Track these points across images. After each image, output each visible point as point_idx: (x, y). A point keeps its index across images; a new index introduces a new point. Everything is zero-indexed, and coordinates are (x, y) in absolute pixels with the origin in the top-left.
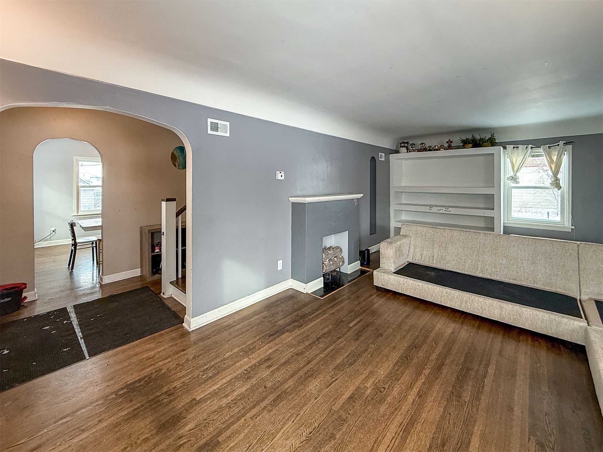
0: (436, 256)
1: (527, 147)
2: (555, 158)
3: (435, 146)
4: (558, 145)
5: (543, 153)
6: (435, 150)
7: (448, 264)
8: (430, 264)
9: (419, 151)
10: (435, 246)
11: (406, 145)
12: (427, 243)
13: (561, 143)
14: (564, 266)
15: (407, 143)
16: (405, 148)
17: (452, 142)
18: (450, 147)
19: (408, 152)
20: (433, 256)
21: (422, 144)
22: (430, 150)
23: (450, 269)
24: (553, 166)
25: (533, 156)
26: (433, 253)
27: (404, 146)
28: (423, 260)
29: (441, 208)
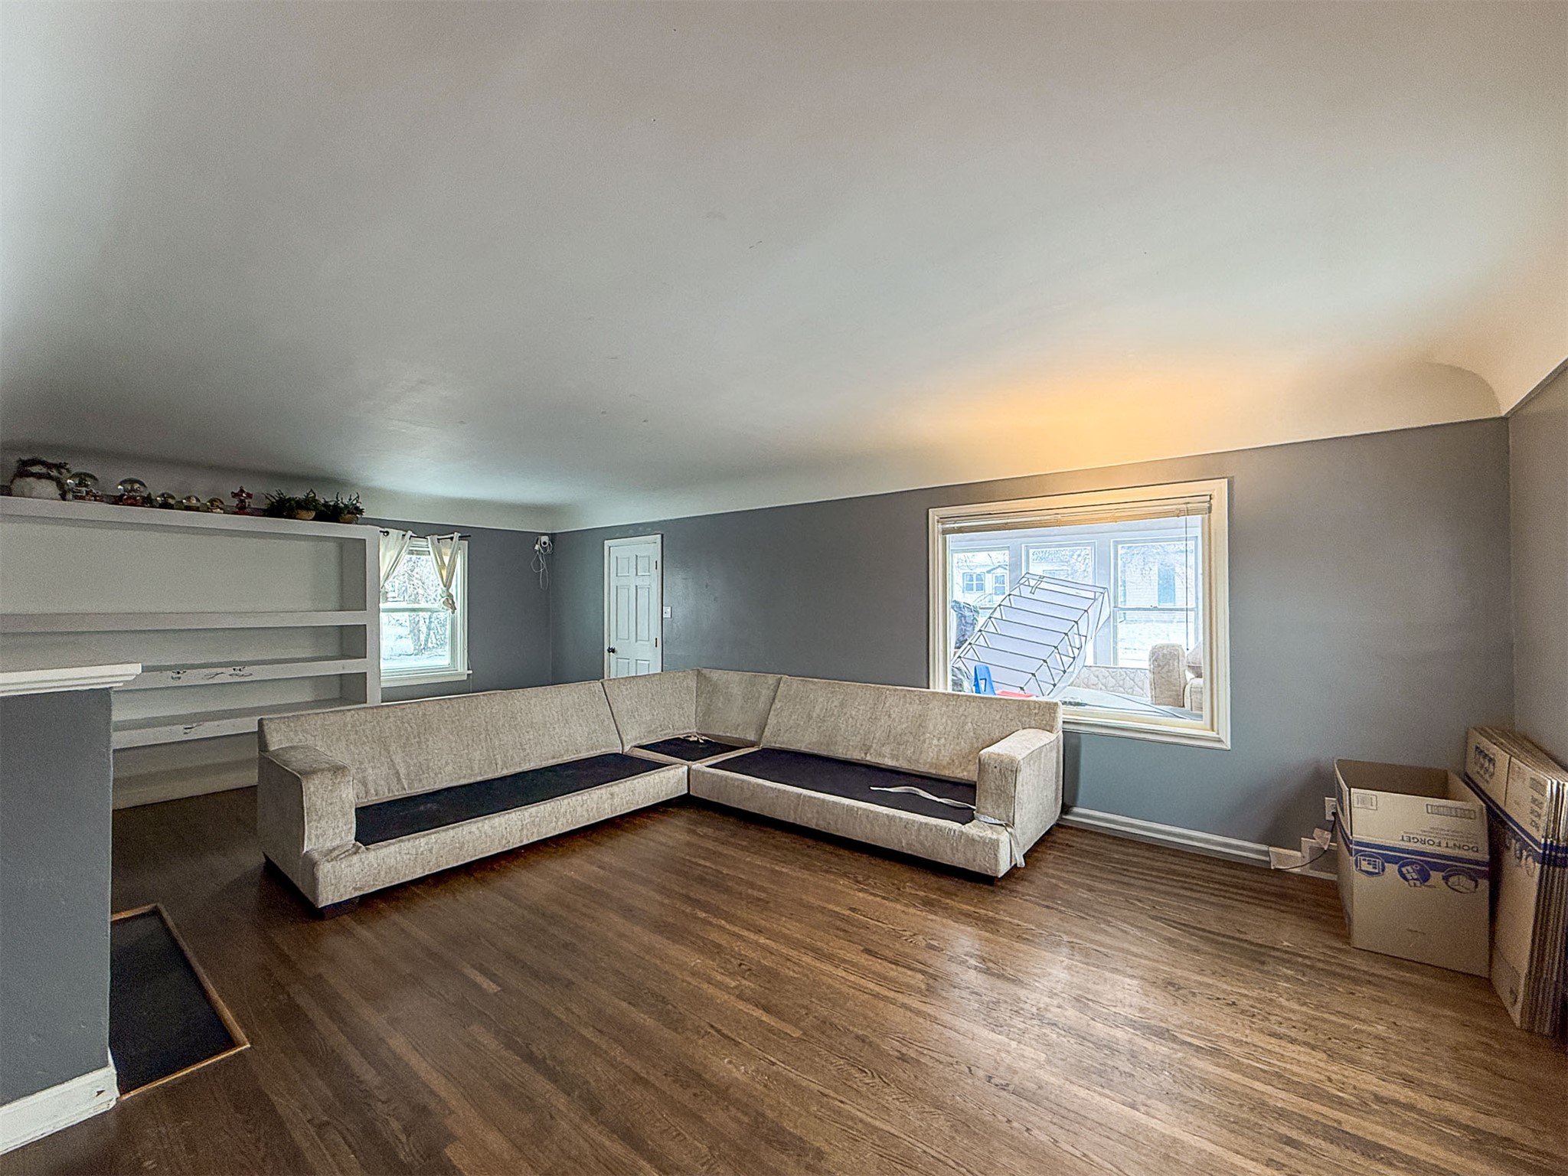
0: (403, 771)
1: (404, 535)
2: (446, 559)
3: (188, 498)
4: (452, 538)
5: (431, 549)
6: (188, 508)
7: (440, 776)
8: (397, 793)
9: (118, 500)
10: (393, 747)
11: (54, 473)
12: (367, 749)
13: (456, 535)
14: (598, 715)
15: (59, 467)
16: (54, 483)
17: (249, 496)
18: (241, 510)
19: (64, 499)
20: (397, 772)
21: (132, 481)
22: (165, 505)
23: (445, 785)
24: (444, 573)
25: (411, 552)
26: (392, 765)
27: (49, 477)
28: (373, 791)
29: (219, 670)
